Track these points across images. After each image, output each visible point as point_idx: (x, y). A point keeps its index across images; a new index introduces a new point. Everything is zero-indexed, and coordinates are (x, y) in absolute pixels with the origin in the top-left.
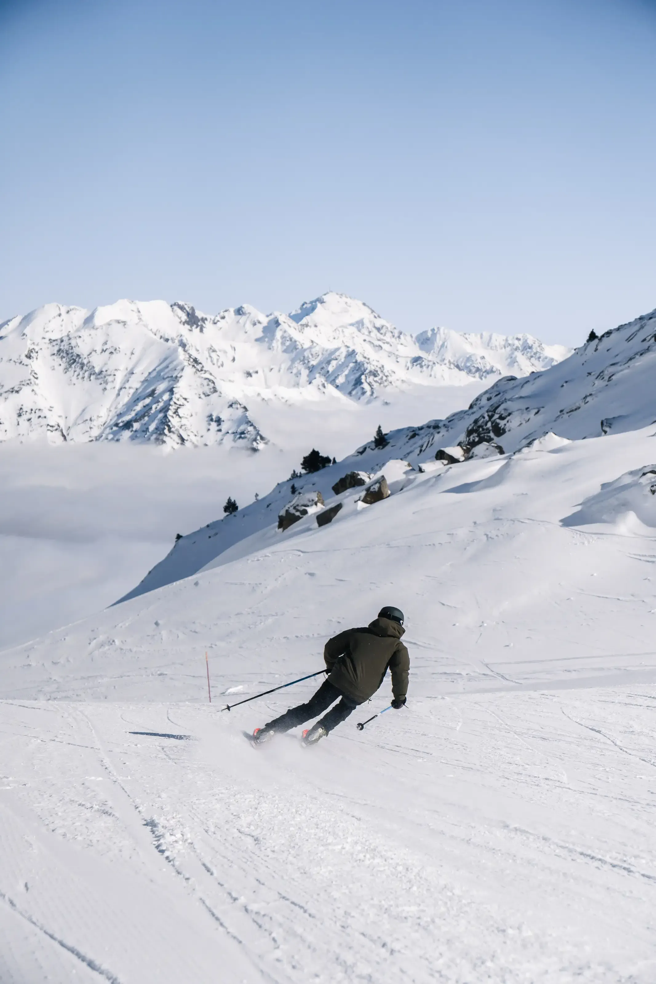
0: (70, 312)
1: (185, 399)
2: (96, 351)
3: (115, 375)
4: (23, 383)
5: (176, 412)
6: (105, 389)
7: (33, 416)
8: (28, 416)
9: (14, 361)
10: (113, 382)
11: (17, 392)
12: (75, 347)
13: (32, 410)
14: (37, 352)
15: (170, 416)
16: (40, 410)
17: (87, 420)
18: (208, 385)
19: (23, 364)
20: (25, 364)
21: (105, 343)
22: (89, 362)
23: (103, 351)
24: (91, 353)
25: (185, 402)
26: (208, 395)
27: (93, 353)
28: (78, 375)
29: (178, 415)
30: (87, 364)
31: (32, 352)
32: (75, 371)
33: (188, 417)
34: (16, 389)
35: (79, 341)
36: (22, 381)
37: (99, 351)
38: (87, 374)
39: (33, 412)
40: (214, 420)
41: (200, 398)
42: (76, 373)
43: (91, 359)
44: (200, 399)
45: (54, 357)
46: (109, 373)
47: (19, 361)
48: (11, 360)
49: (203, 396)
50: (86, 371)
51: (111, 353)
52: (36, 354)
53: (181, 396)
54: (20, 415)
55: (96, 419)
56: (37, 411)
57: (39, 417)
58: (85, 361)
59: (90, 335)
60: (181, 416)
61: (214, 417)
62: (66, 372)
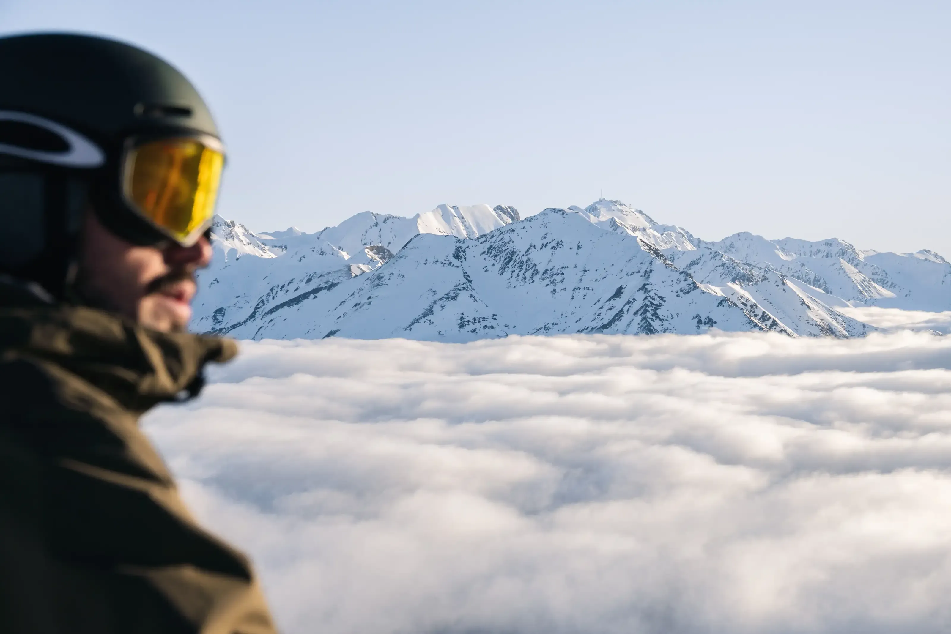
0: (387, 221)
1: (661, 298)
2: (534, 246)
3: (563, 274)
4: (459, 287)
5: (655, 314)
6: (554, 291)
7: (477, 325)
8: (471, 327)
9: (442, 263)
10: (561, 282)
11: (454, 298)
12: (508, 243)
13: (475, 319)
14: (464, 251)
15: (649, 318)
16: (484, 318)
17: (541, 329)
18: (686, 280)
19: (453, 266)
20: (455, 265)
21: (545, 237)
22: (528, 260)
23: (544, 246)
24: (529, 249)
25: (662, 302)
26: (689, 292)
27: (532, 249)
28: (518, 276)
29: (658, 317)
30: (526, 262)
31: (459, 251)
32: (513, 272)
33: (669, 319)
34: (451, 294)
35: (513, 235)
36: (457, 286)
37: (538, 246)
38: (529, 274)
39: (477, 321)
40: (703, 322)
41: (678, 296)
42: (515, 274)
43: (530, 256)
44: (679, 298)
45: (485, 256)
46: (555, 271)
47: (448, 262)
48: (437, 261)
49: (681, 294)
50: (526, 271)
51: (554, 248)
52: (464, 254)
53: (656, 294)
54: (462, 326)
55: (552, 327)
56: (481, 320)
57: (485, 327)
58: (524, 259)
59: (524, 228)
60: (662, 317)
61: (703, 319)
62: (502, 274)
